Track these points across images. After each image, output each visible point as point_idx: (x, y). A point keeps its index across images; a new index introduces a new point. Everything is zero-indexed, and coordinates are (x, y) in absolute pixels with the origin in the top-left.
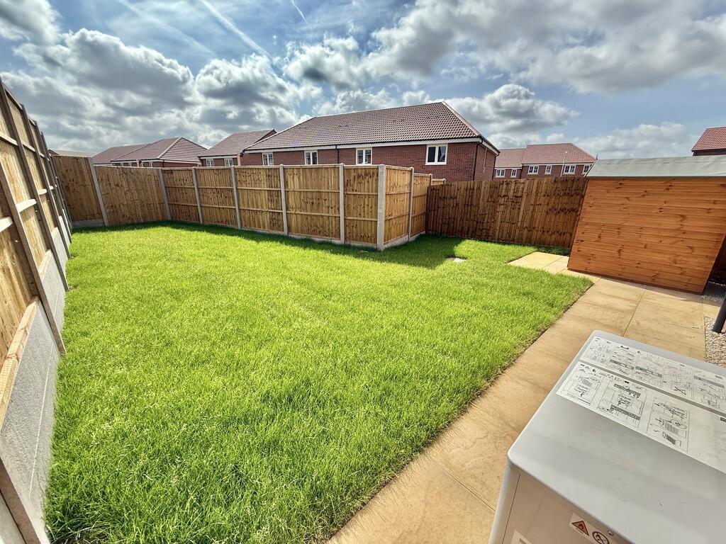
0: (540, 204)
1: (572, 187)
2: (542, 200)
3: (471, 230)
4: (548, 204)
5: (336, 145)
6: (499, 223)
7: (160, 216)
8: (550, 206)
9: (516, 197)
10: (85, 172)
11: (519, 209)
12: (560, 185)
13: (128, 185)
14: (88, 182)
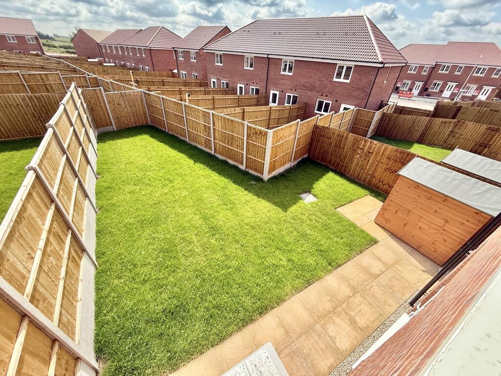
0: (383, 163)
1: (406, 158)
2: (385, 160)
3: (336, 163)
4: (387, 164)
5: (268, 55)
6: (354, 166)
8: (388, 166)
9: (368, 152)
10: (100, 98)
11: (369, 161)
12: (398, 154)
13: (125, 103)
14: (103, 104)
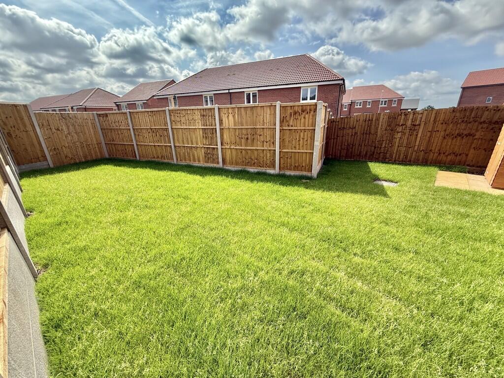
0: (438, 131)
1: (470, 115)
2: (440, 127)
3: (369, 154)
4: (445, 130)
5: (229, 90)
6: (396, 148)
7: (99, 154)
8: (447, 132)
9: (414, 125)
10: (26, 119)
11: (417, 135)
12: (458, 114)
13: (68, 129)
14: (29, 128)
